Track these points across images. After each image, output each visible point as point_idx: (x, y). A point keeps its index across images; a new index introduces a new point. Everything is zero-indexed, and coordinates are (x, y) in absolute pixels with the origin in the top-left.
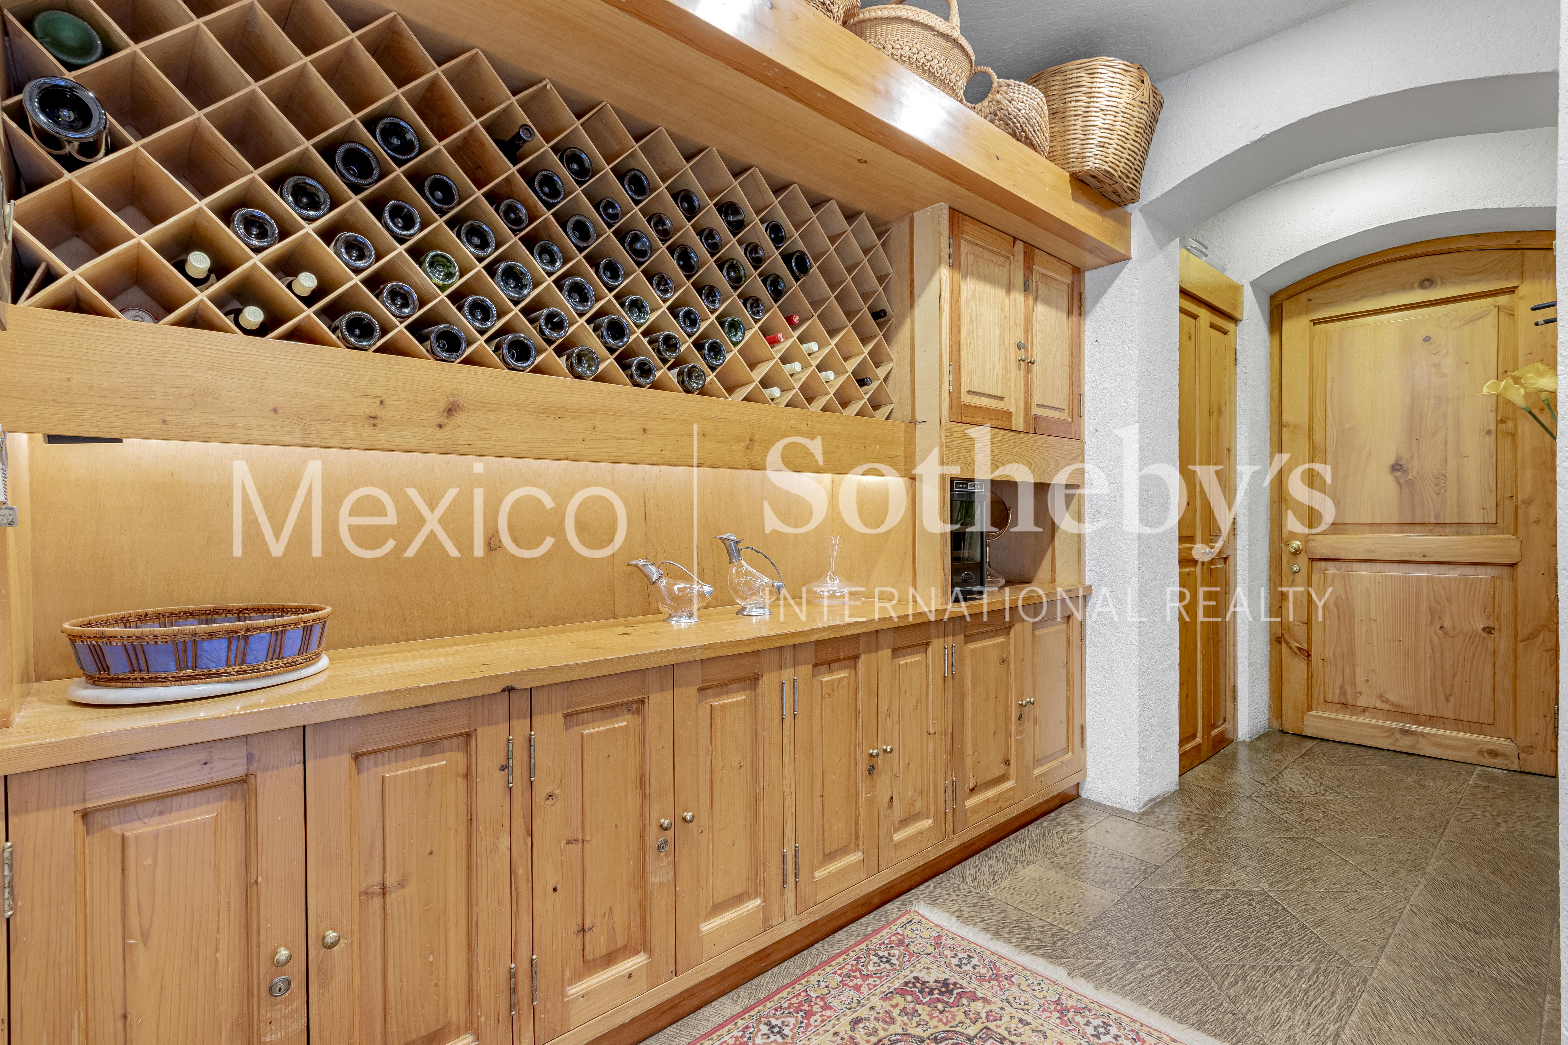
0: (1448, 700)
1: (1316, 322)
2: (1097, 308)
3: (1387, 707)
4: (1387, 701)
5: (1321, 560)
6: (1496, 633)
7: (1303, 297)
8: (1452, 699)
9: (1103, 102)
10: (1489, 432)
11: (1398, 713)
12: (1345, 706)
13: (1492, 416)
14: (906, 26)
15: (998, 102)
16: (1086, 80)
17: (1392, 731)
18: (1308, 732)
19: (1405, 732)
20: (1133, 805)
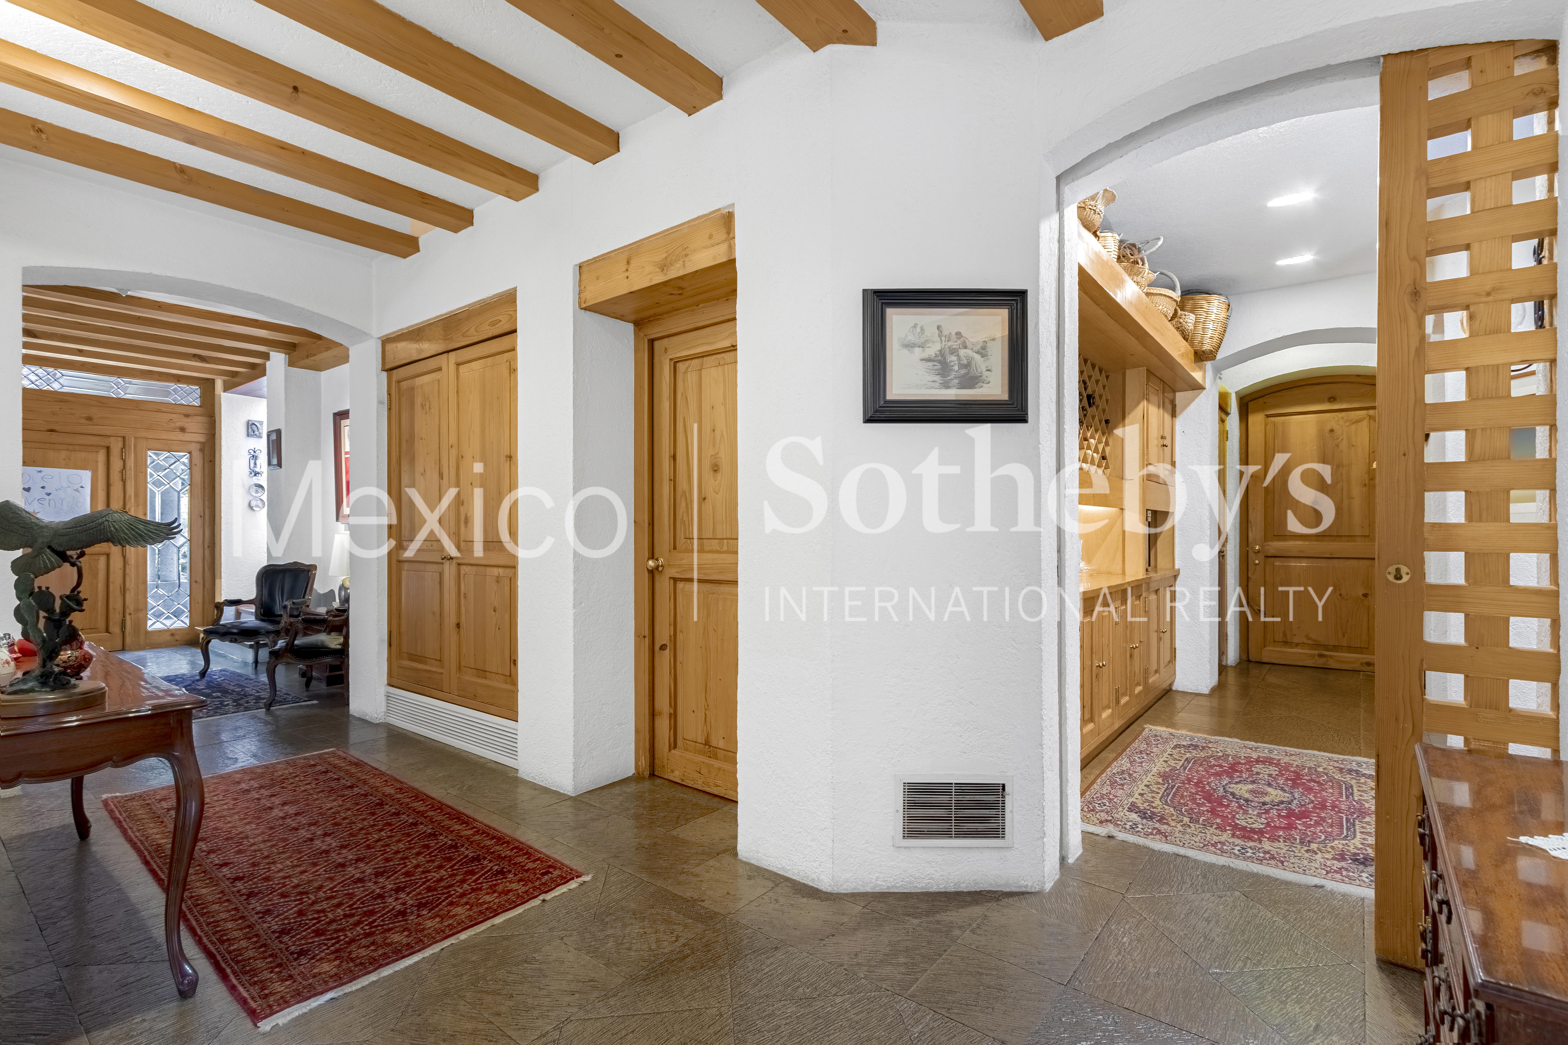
0: (1344, 636)
1: (1268, 416)
2: (1184, 413)
3: (1310, 642)
4: (1310, 639)
5: (1272, 557)
6: (1369, 597)
7: (1261, 400)
8: (1346, 635)
9: (1213, 317)
10: (1365, 485)
11: (1317, 645)
12: (1286, 643)
13: (1366, 476)
14: (1163, 297)
15: (1180, 323)
16: (1206, 305)
17: (1313, 656)
18: (1265, 660)
19: (1321, 656)
20: (1206, 691)
